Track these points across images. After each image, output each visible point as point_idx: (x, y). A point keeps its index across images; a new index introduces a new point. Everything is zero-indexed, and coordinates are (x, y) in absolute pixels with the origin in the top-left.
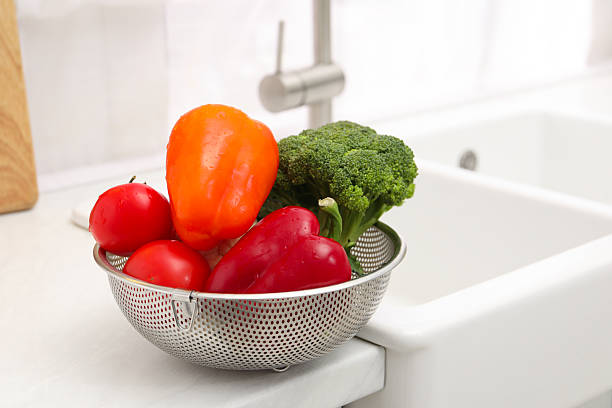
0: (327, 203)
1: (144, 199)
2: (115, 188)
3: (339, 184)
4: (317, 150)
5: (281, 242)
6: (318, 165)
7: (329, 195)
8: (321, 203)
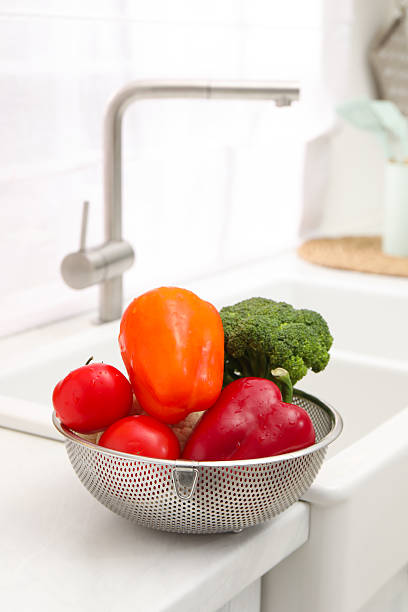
0: (278, 372)
1: (106, 376)
2: (76, 371)
3: (281, 355)
4: (257, 325)
5: (254, 411)
6: (259, 338)
7: (278, 366)
8: (273, 373)
